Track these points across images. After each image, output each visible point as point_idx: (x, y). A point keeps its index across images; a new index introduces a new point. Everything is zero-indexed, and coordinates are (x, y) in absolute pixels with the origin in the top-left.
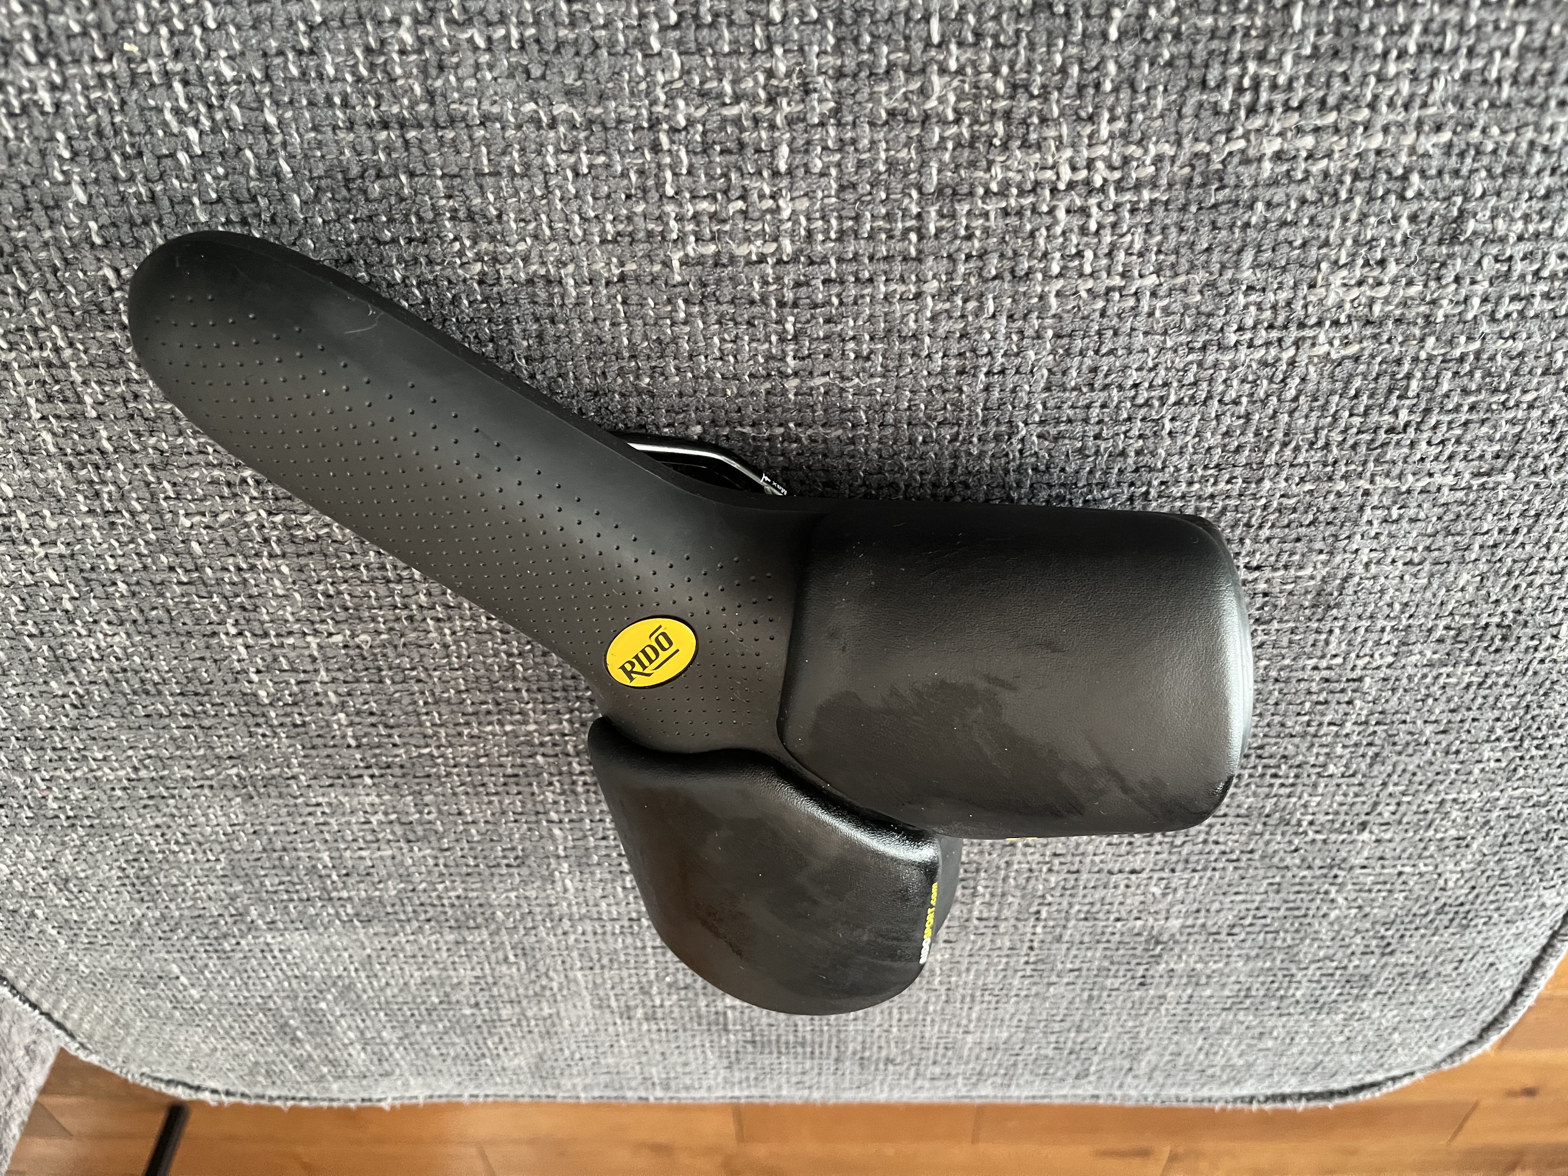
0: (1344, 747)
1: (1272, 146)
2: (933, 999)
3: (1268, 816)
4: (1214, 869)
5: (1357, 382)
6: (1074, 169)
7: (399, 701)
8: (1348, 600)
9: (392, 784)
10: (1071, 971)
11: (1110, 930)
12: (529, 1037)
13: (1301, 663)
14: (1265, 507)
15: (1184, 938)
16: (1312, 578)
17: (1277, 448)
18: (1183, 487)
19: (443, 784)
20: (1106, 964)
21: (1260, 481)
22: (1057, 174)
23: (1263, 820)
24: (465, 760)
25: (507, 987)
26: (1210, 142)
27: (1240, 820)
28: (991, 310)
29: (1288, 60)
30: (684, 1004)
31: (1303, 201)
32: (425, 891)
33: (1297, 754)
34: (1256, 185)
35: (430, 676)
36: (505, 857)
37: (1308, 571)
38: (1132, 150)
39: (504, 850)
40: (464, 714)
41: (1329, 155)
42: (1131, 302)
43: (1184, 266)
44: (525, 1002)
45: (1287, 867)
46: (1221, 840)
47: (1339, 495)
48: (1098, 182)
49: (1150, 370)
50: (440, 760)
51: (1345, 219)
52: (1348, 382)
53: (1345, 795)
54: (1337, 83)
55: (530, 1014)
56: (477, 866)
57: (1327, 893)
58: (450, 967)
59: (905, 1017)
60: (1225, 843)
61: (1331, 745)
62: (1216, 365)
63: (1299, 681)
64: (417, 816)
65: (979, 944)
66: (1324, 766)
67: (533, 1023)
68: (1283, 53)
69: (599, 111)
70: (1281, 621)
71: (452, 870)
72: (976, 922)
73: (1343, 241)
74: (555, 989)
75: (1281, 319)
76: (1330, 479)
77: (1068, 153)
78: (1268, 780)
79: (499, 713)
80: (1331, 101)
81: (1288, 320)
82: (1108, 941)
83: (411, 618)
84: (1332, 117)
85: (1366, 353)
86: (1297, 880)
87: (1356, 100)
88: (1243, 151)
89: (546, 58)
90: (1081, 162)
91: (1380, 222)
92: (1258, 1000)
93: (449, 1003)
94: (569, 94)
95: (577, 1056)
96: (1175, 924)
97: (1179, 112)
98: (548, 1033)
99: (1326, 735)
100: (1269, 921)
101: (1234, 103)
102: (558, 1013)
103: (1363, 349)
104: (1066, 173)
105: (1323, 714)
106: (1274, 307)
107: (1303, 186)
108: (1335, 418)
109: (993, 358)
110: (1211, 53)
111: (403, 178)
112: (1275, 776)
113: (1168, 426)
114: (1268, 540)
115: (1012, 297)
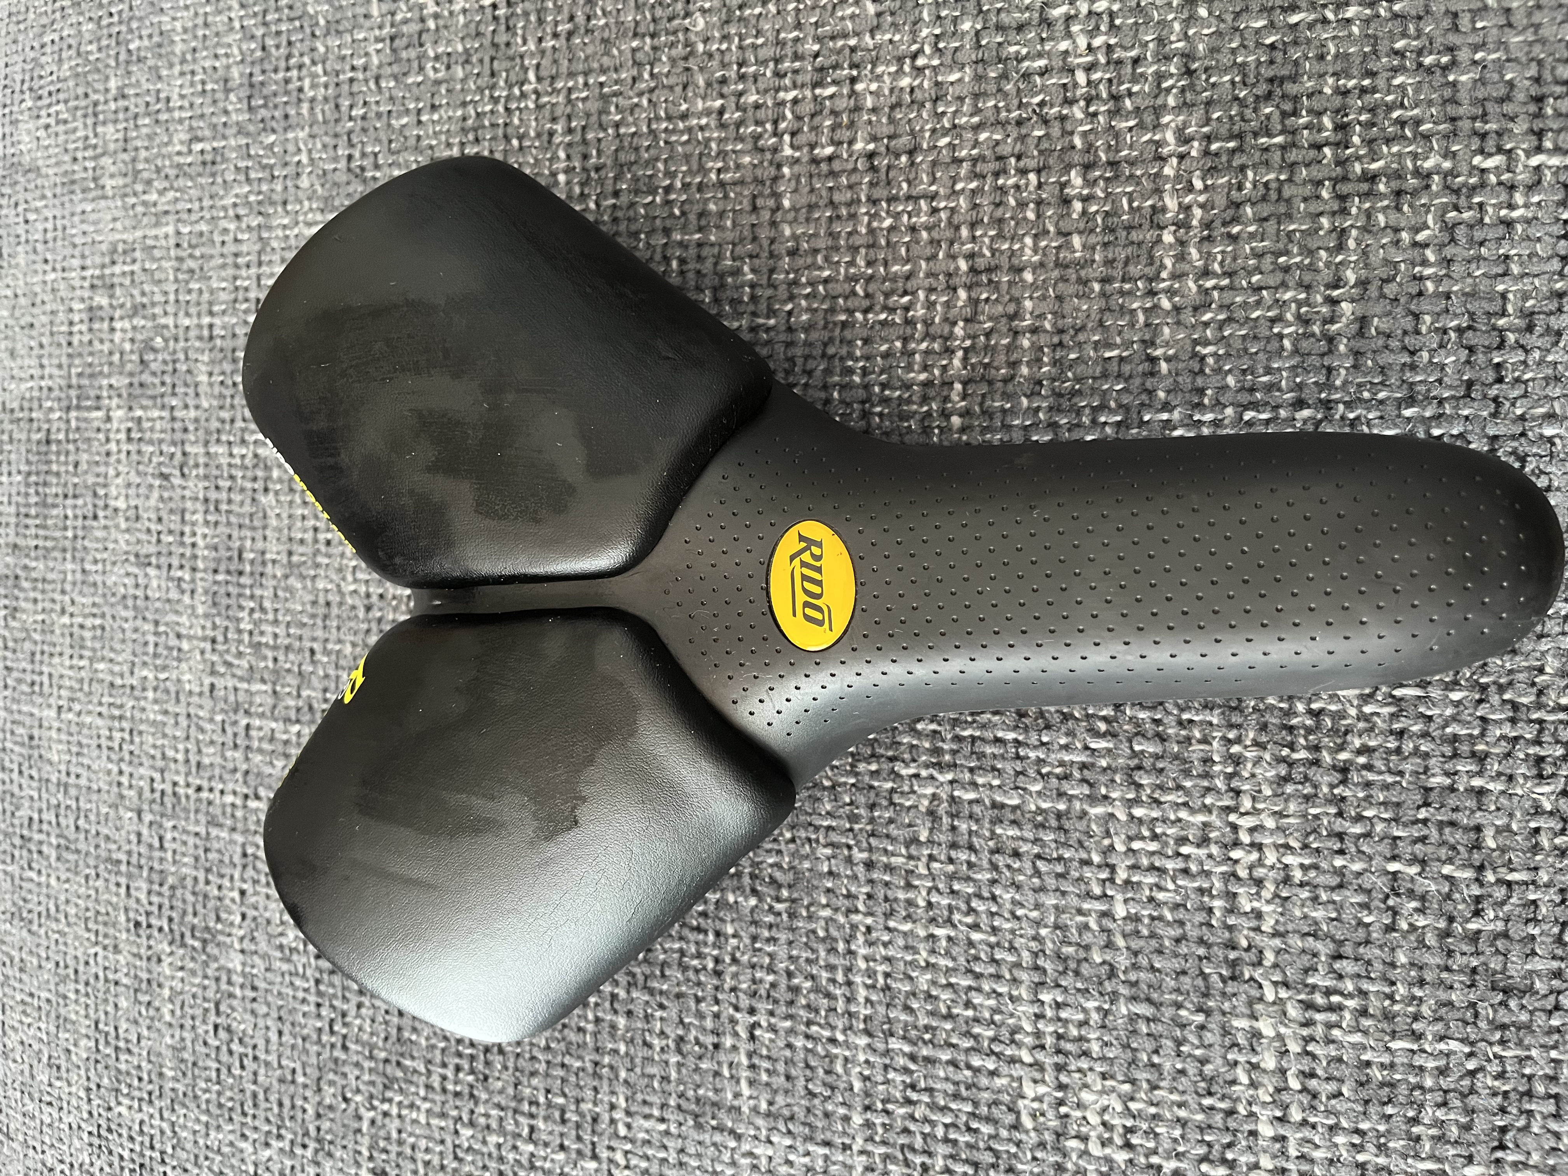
0: (499, 1146)
1: (1266, 1027)
2: (117, 669)
3: (398, 1064)
4: (319, 1005)
5: (986, 1129)
6: (1252, 830)
7: (607, 53)
8: (706, 1137)
9: (482, 28)
10: (161, 839)
11: (226, 883)
12: (67, 158)
13: (621, 1090)
14: (833, 1041)
15: (210, 972)
16: (737, 1095)
17: (907, 1049)
18: (863, 951)
19: (480, 90)
20: (171, 880)
21: (868, 1033)
22: (1247, 813)
23: (394, 1059)
24: (516, 121)
25: (150, 137)
26: (1276, 966)
27: (394, 1032)
28: (1093, 746)
29: (1357, 1038)
30: (116, 358)
31: (1203, 1061)
32: (313, 50)
33: (491, 1093)
34: (1224, 1013)
35: (640, 94)
36: (364, 155)
37: (746, 1091)
38: (1270, 887)
39: (376, 155)
40: (584, 128)
41: (1253, 1085)
42: (1097, 890)
43: (1135, 944)
44: (126, 157)
45: (319, 1090)
46: (363, 1011)
47: (846, 1119)
48: (1235, 854)
49: (1013, 913)
50: (517, 91)
51: (1180, 1105)
52: (988, 1120)
53: (427, 1150)
54: (1332, 1087)
55: (106, 161)
56: (351, 118)
57: (280, 1137)
58: (187, 68)
59: (88, 634)
60: (358, 1016)
61: (502, 1131)
62: (1015, 981)
63: (595, 1089)
64: (431, 54)
65: (208, 726)
66: (472, 1124)
67: (90, 164)
68: (1365, 1033)
69: (1342, 348)
70: (679, 1065)
71: (345, 88)
72: (244, 722)
73: (1156, 1105)
74: (146, 197)
75: (1069, 1047)
76: (867, 1108)
77: (1270, 823)
78: (454, 1061)
79: (584, 169)
80: (1313, 1083)
81: (1066, 1054)
82: (208, 882)
83: (723, 81)
84: (1294, 1084)
85: (1023, 1137)
86: (299, 1103)
87: (1313, 1107)
88: (1261, 999)
89: (1403, 300)
90: (1258, 838)
91: (1175, 1140)
92: (111, 1062)
93: (128, 62)
94: (1363, 321)
95: (32, 217)
96: (235, 962)
97: (1308, 934)
98: (73, 182)
99: (517, 1123)
100: (237, 1072)
101: (1314, 988)
102: (104, 197)
103: (1027, 1132)
104: (1246, 822)
105: (546, 1119)
106: (1081, 1039)
107: (1219, 1061)
108: (944, 1109)
109: (1035, 747)
110: (1369, 963)
111: (1279, 140)
112: (458, 1069)
113: (941, 932)
114: (789, 1046)
115: (1109, 767)
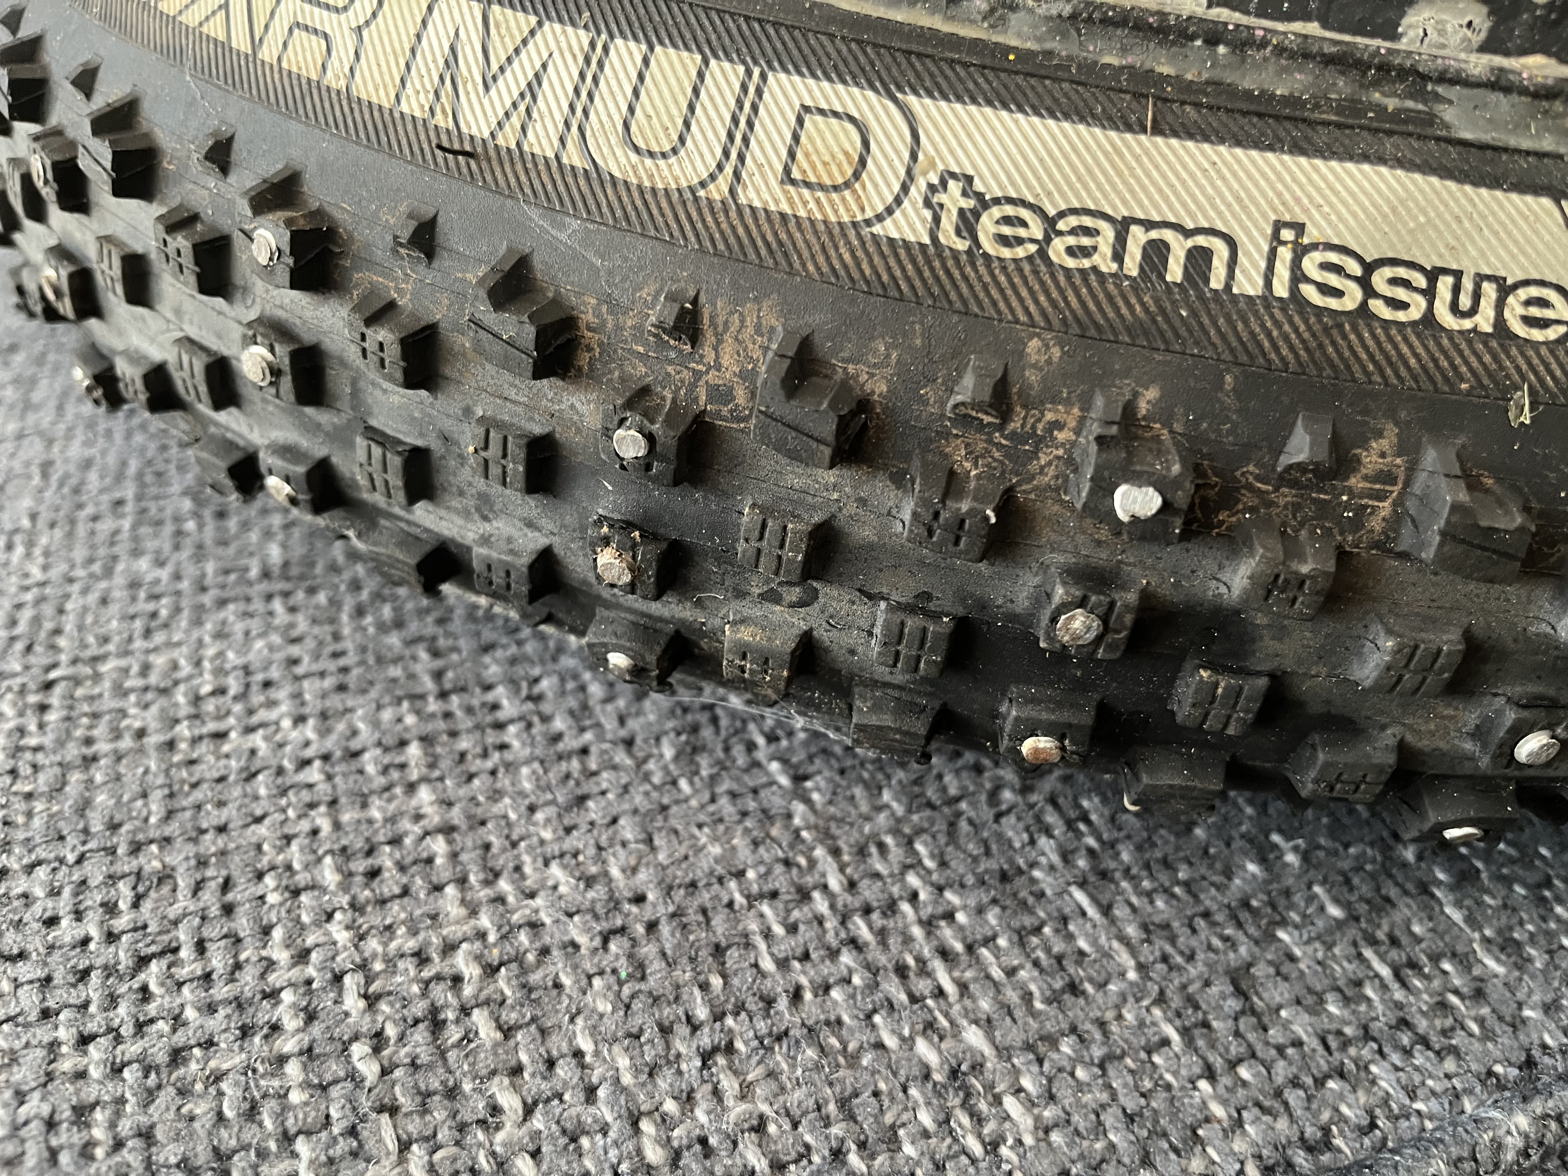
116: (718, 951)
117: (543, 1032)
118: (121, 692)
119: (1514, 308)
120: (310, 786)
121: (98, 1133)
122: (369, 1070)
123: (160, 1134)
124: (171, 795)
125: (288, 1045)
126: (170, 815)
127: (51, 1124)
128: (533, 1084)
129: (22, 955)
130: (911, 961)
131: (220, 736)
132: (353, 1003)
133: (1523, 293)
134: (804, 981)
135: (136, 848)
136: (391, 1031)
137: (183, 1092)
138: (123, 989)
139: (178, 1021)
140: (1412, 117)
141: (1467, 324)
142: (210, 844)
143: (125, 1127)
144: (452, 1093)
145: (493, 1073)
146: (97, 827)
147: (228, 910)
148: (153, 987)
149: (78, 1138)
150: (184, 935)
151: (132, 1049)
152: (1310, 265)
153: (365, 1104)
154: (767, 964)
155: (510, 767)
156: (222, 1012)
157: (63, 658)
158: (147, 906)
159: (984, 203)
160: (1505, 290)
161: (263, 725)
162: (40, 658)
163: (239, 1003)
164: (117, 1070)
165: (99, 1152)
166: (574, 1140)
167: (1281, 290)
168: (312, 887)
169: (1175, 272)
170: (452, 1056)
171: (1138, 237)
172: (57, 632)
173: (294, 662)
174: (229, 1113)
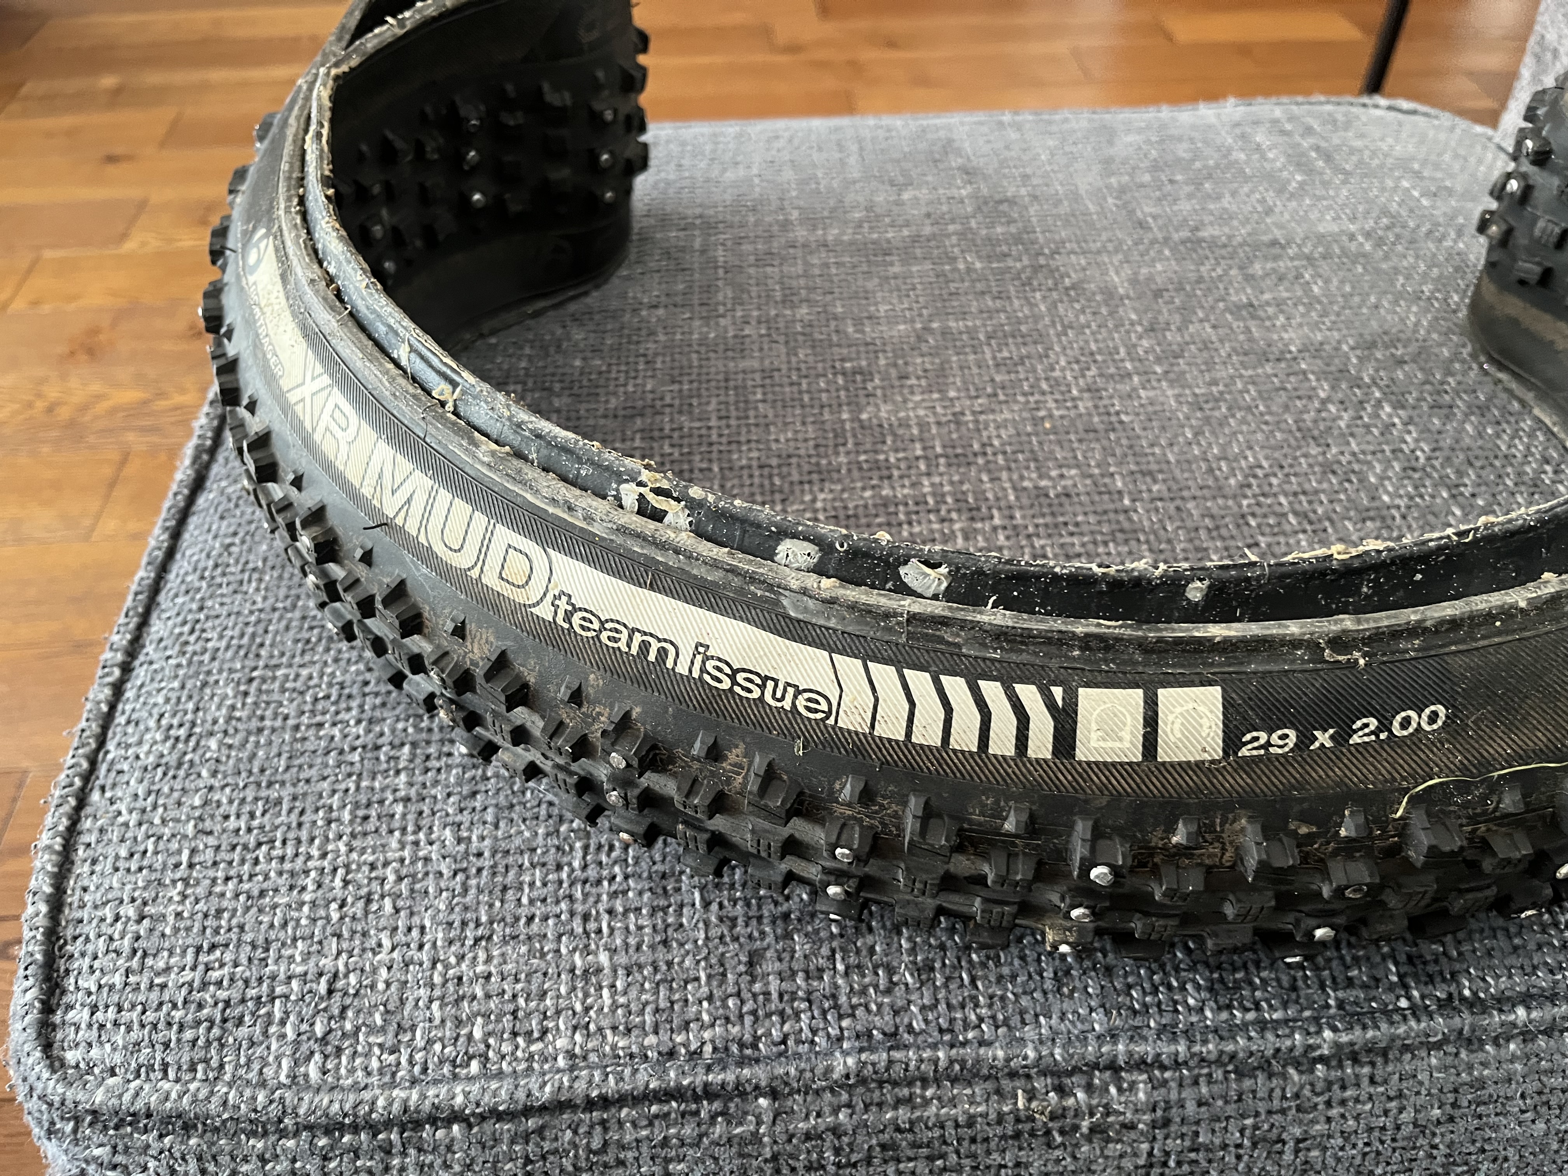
116: (505, 889)
117: (412, 914)
118: (283, 690)
119: (801, 702)
120: (352, 764)
121: (223, 923)
122: (335, 916)
123: (247, 928)
124: (290, 758)
125: (307, 897)
126: (288, 768)
127: (206, 916)
128: (400, 937)
129: (211, 833)
130: (594, 912)
131: (320, 725)
132: (338, 883)
133: (807, 695)
134: (538, 913)
135: (270, 784)
136: (350, 900)
137: (260, 911)
138: (248, 857)
139: (267, 877)
140: (767, 600)
141: (779, 705)
142: (301, 788)
143: (234, 922)
144: (365, 934)
145: (385, 928)
146: (255, 770)
147: (300, 825)
148: (261, 859)
149: (215, 924)
150: (279, 834)
151: (246, 886)
152: (709, 665)
153: (329, 930)
154: (525, 900)
155: (449, 767)
156: (285, 876)
157: (261, 663)
158: (268, 816)
159: (575, 609)
160: (798, 692)
161: (341, 722)
162: (250, 663)
163: (292, 874)
164: (237, 896)
165: (222, 931)
166: (407, 965)
167: (696, 674)
168: (338, 820)
169: (652, 657)
170: (370, 916)
171: (638, 638)
172: (262, 645)
173: (366, 683)
174: (276, 924)
